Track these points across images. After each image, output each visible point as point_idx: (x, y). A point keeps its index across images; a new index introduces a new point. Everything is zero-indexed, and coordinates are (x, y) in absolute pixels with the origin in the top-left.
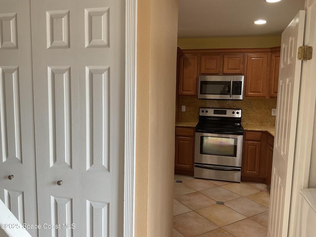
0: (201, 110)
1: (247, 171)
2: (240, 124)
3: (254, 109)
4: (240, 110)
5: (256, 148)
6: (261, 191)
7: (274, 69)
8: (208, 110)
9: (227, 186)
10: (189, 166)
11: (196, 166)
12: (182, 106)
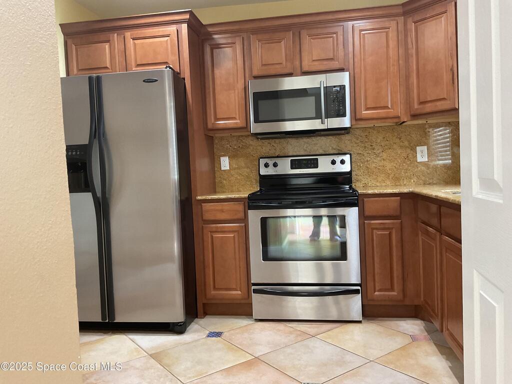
0: (263, 161)
1: (375, 292)
2: (351, 187)
3: (378, 152)
4: (348, 156)
5: (390, 234)
6: (414, 338)
7: (414, 51)
8: (278, 161)
9: (329, 333)
10: (239, 292)
11: (255, 291)
12: (222, 159)
